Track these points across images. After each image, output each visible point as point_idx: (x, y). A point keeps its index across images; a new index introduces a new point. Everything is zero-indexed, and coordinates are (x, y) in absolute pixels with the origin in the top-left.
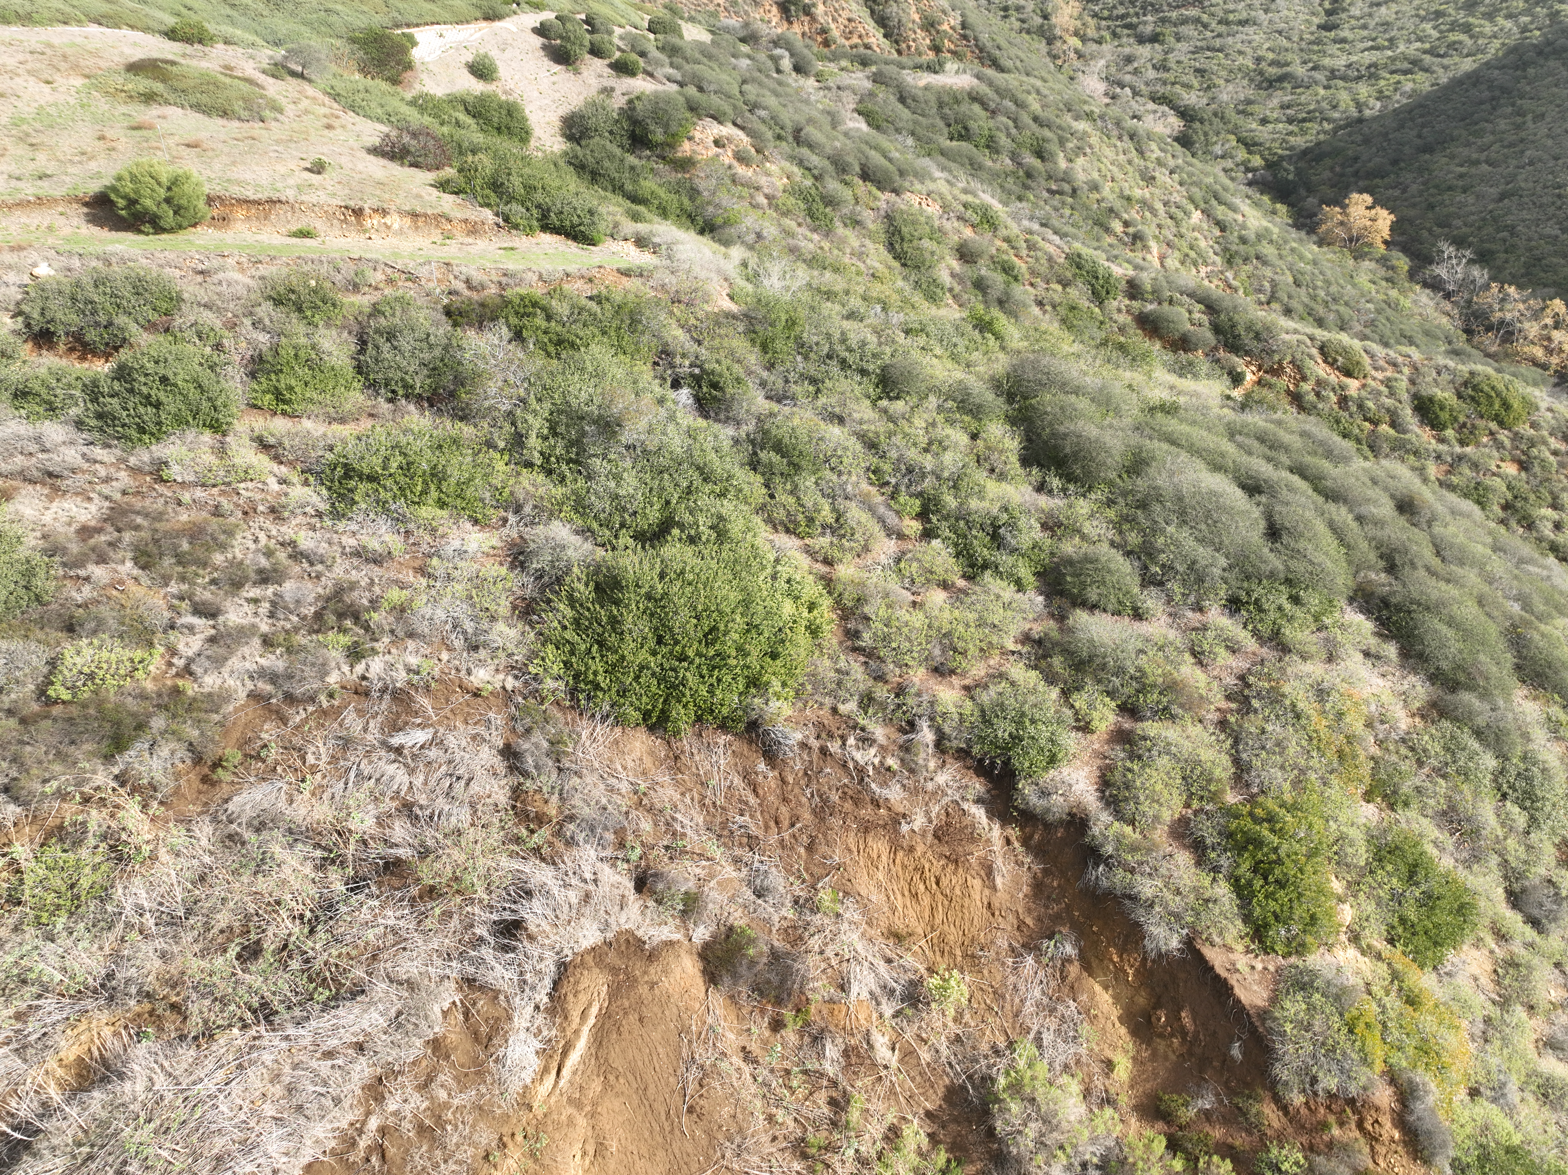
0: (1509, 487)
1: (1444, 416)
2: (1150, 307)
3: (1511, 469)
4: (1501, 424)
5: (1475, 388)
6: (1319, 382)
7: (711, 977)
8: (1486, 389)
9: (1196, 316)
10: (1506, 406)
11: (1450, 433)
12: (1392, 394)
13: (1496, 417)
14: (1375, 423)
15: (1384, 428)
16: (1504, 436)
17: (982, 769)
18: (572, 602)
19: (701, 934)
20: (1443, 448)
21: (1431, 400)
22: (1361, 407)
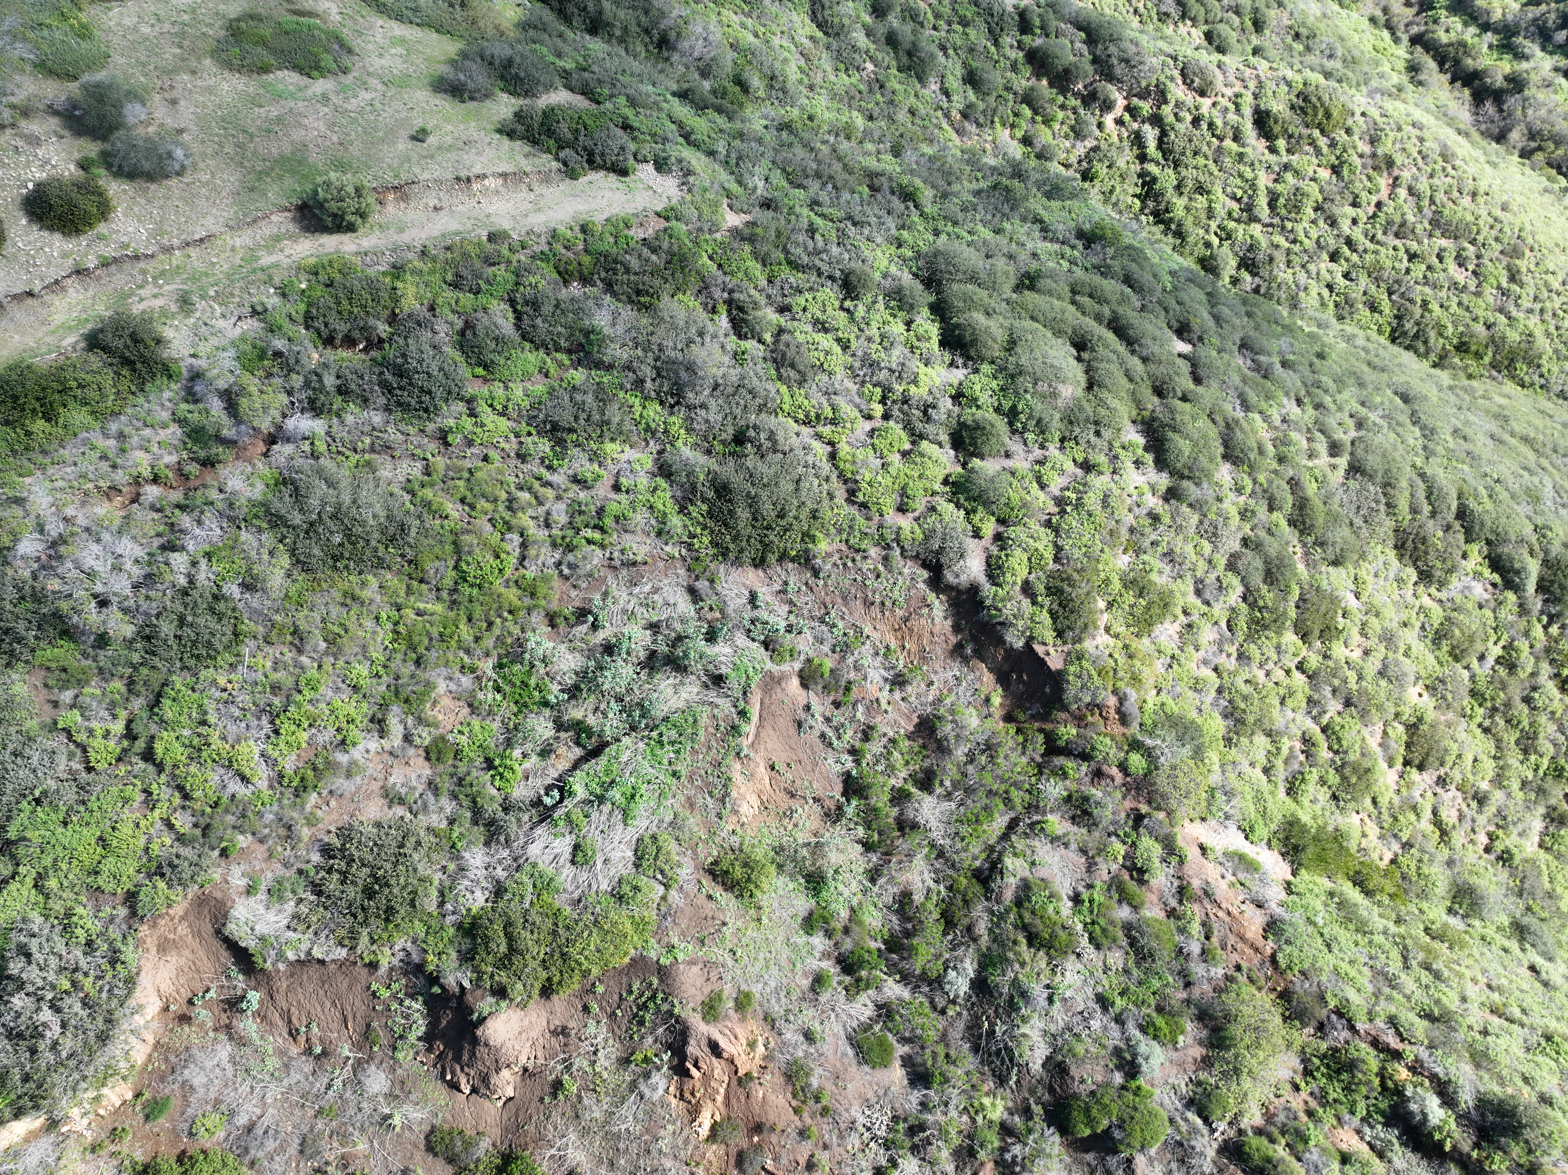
0: (1321, 191)
1: (1277, 129)
2: (1039, 42)
3: (1324, 174)
4: (1322, 132)
5: (1306, 100)
6: (1178, 105)
7: (805, 685)
8: (1314, 100)
9: (1078, 45)
10: (1328, 115)
11: (1281, 143)
12: (1238, 110)
13: (1319, 126)
14: (1221, 139)
15: (1228, 143)
16: (1323, 142)
17: (925, 565)
18: (704, 500)
19: (797, 666)
20: (1272, 158)
21: (1268, 113)
22: (1211, 125)
